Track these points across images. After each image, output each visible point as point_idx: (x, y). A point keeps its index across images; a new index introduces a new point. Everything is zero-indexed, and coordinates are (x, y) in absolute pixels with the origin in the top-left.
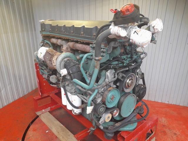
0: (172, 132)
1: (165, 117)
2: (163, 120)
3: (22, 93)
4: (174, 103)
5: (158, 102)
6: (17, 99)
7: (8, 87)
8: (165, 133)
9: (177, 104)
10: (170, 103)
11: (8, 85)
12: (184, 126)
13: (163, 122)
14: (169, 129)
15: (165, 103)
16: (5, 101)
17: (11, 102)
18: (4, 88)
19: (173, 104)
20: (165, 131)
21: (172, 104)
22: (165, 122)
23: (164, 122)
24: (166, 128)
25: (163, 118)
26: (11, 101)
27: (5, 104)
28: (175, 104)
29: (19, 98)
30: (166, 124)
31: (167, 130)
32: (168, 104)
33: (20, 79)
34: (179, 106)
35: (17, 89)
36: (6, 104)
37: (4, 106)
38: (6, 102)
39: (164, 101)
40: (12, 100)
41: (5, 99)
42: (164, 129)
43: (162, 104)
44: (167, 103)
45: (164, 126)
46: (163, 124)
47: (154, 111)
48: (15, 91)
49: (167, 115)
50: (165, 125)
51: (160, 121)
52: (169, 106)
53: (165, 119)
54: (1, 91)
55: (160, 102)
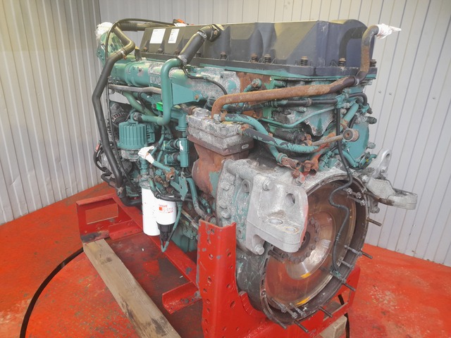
0: (401, 331)
1: (393, 291)
2: (387, 298)
3: (64, 192)
4: (429, 257)
5: (386, 249)
6: (49, 204)
7: (29, 176)
8: (381, 330)
9: (437, 261)
10: (419, 255)
11: (29, 171)
12: (440, 323)
13: (386, 302)
14: (398, 323)
15: (403, 255)
16: (19, 206)
17: (35, 209)
18: (19, 177)
19: (425, 259)
20: (383, 327)
21: (422, 260)
22: (391, 303)
23: (389, 302)
24: (389, 321)
25: (388, 293)
26: (35, 207)
27: (21, 213)
28: (431, 260)
29: (53, 202)
30: (391, 310)
31: (390, 326)
32: (413, 258)
33: (58, 160)
34: (441, 266)
35: (51, 182)
37: (17, 216)
38: (22, 209)
39: (401, 249)
40: (37, 205)
41: (20, 202)
42: (384, 322)
43: (396, 255)
44: (411, 254)
45: (385, 312)
46: (384, 307)
47: (369, 271)
48: (45, 184)
49: (400, 286)
50: (389, 312)
51: (377, 300)
52: (414, 264)
53: (394, 296)
54: (11, 184)
55: (393, 249)
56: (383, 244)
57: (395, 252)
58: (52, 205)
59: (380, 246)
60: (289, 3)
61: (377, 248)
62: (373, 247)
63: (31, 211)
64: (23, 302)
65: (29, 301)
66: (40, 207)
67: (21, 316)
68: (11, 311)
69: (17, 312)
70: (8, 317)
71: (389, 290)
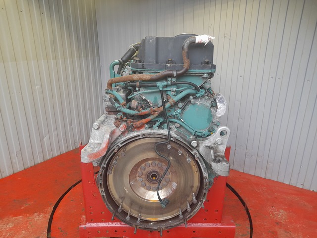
0: (288, 235)
1: (285, 210)
2: (281, 214)
3: (73, 145)
4: (313, 188)
5: (283, 183)
6: (65, 152)
7: (53, 134)
8: (275, 233)
10: (307, 187)
11: (54, 131)
13: (279, 216)
14: (287, 230)
15: (295, 187)
16: (47, 153)
17: (56, 155)
18: (48, 135)
19: (311, 190)
21: (308, 191)
22: (284, 217)
23: (282, 217)
24: (280, 228)
25: (282, 211)
27: (48, 157)
28: (315, 190)
29: (67, 151)
30: (283, 221)
31: (281, 232)
32: (303, 189)
33: (71, 125)
35: (66, 139)
36: (48, 158)
37: (46, 159)
38: (49, 154)
39: (294, 184)
40: (57, 152)
41: (48, 150)
42: (277, 229)
43: (290, 187)
44: (301, 187)
45: (278, 223)
46: (278, 219)
47: (269, 197)
48: (63, 140)
50: (281, 222)
51: (273, 215)
52: (302, 193)
53: (285, 213)
54: (43, 139)
55: (288, 183)
56: (281, 180)
57: (289, 185)
58: (67, 153)
59: (279, 181)
60: (212, 25)
61: (277, 182)
62: (274, 182)
63: (54, 156)
64: (49, 208)
65: (53, 208)
66: (59, 154)
67: (48, 216)
68: (43, 212)
69: (46, 213)
70: (41, 216)
71: (283, 209)
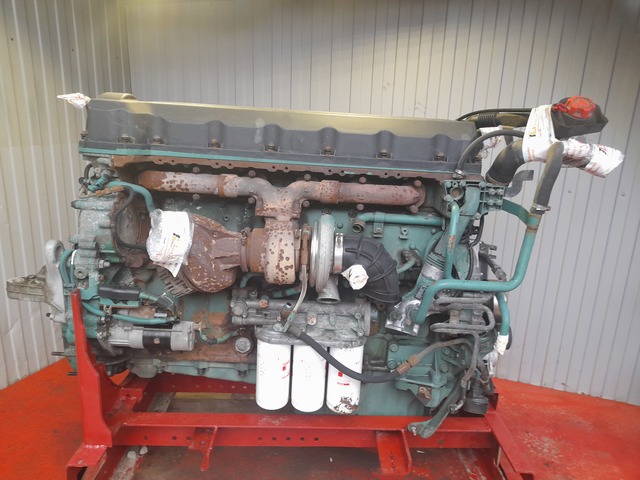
1: (551, 436)
2: (546, 445)
4: (583, 389)
5: (529, 385)
7: (32, 319)
9: (594, 395)
10: (572, 388)
11: (32, 312)
12: (616, 469)
13: (545, 450)
14: (566, 474)
15: (552, 389)
16: (17, 365)
17: (38, 368)
18: (19, 322)
19: (579, 393)
21: (576, 395)
22: (553, 452)
23: (550, 450)
24: (555, 474)
25: (545, 439)
26: (38, 365)
27: (18, 375)
28: (586, 393)
30: (555, 460)
32: (565, 393)
34: (600, 399)
36: (19, 377)
37: (13, 380)
38: (20, 368)
39: (549, 383)
40: (41, 360)
41: (19, 359)
42: (549, 476)
43: (542, 390)
44: (561, 388)
45: (548, 464)
46: (545, 457)
47: (516, 414)
48: (53, 332)
49: (557, 429)
50: (553, 462)
51: (535, 449)
52: (566, 399)
53: (553, 442)
54: (7, 331)
55: (538, 384)
56: (525, 379)
57: (541, 388)
59: (522, 381)
61: (518, 383)
62: (513, 383)
63: (32, 371)
66: (45, 364)
71: (546, 435)
